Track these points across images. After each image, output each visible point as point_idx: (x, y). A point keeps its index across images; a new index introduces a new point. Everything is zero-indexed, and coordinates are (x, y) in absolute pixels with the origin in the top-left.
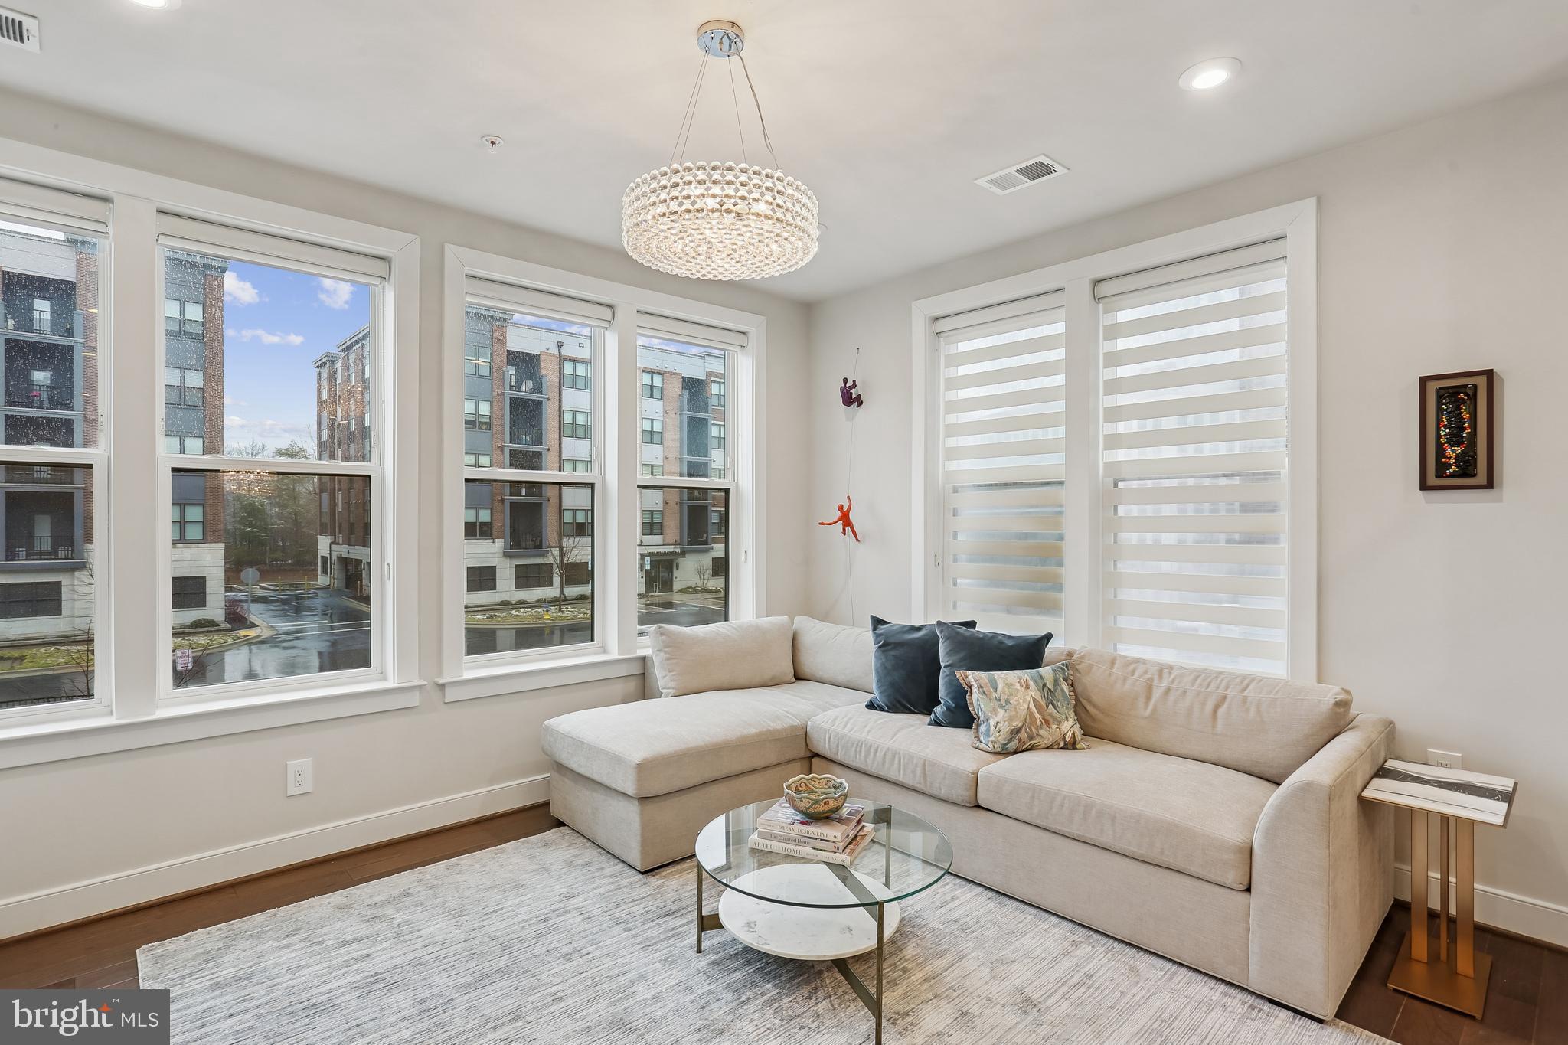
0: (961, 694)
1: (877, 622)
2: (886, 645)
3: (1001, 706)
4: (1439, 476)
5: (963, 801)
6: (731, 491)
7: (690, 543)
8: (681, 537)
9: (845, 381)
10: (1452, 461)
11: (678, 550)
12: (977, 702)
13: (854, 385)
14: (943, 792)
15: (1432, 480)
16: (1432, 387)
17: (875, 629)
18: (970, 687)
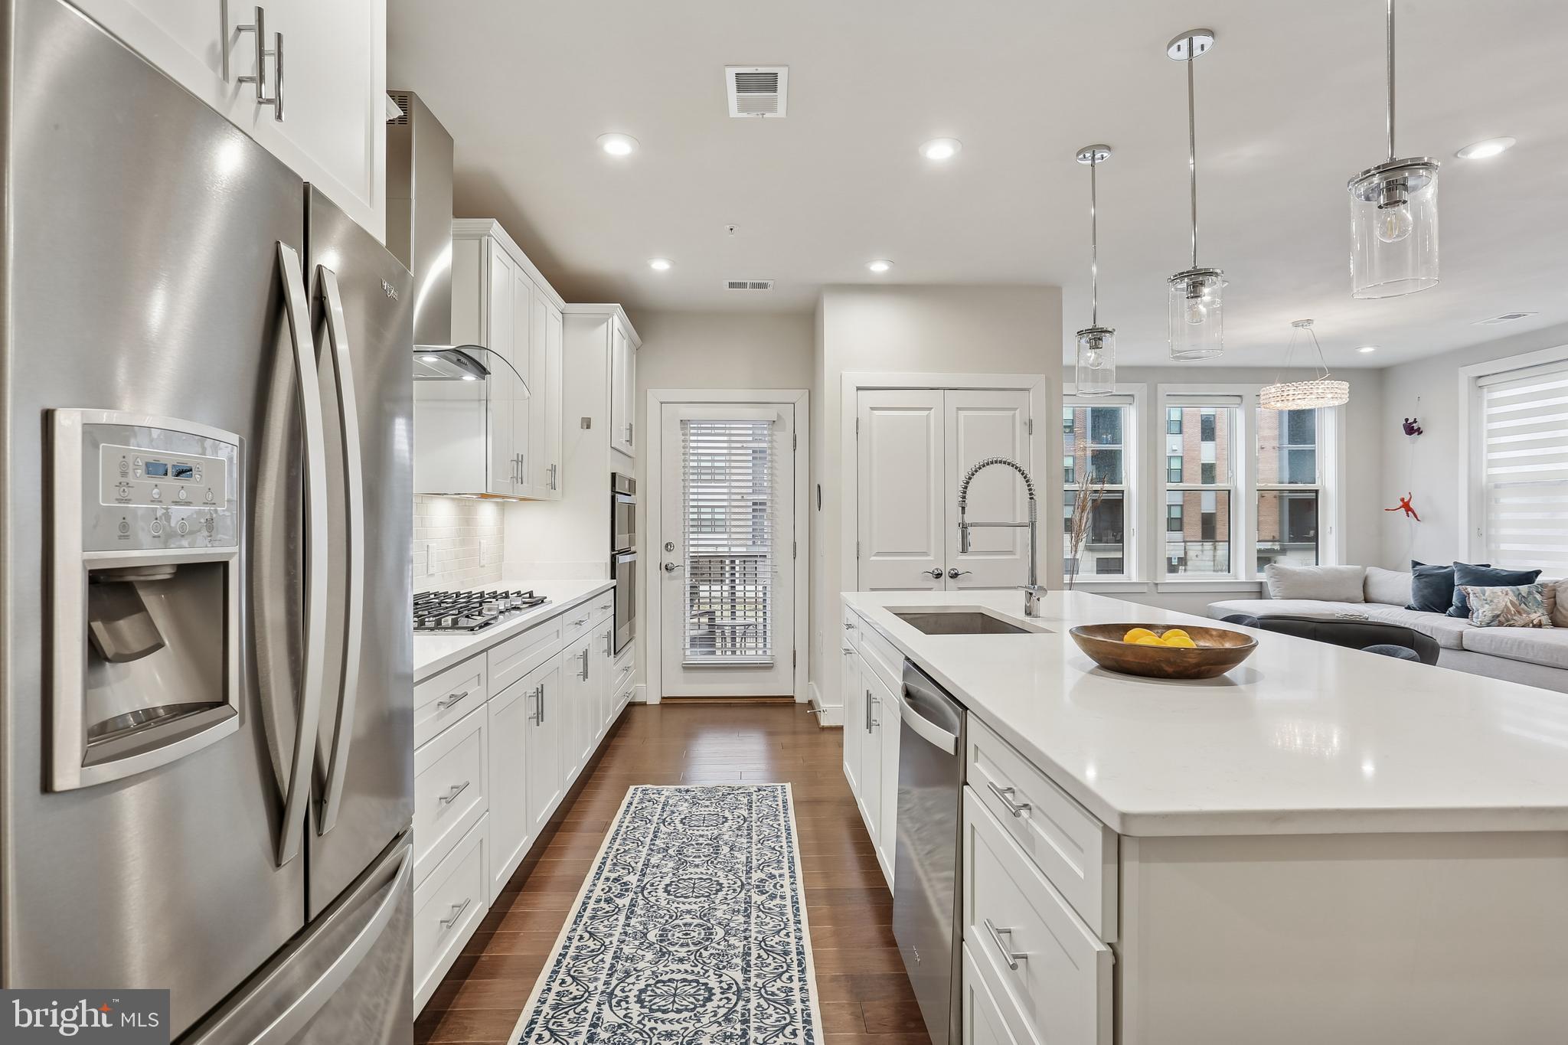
0: (1464, 598)
1: (1415, 564)
2: (1419, 576)
3: (1487, 604)
5: (1454, 646)
6: (1320, 491)
7: (1291, 540)
8: (1281, 532)
9: (1407, 420)
11: (1277, 547)
12: (1473, 602)
13: (1415, 421)
14: (1442, 642)
17: (1413, 567)
18: (1469, 594)
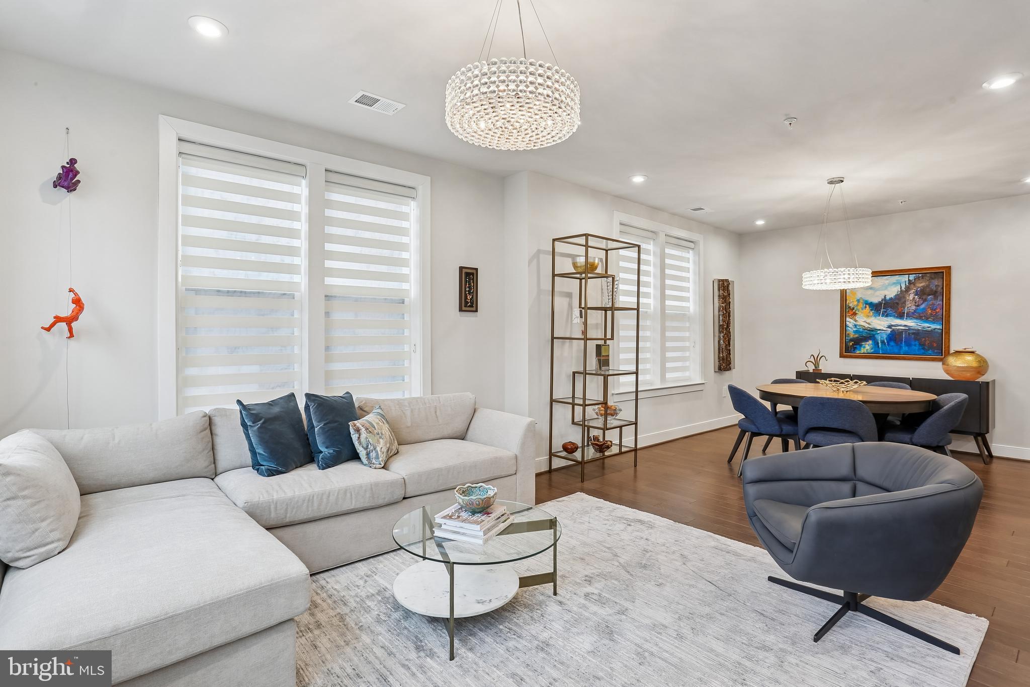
3: (380, 438)
4: (465, 306)
10: (469, 301)
12: (366, 440)
15: (464, 308)
16: (464, 271)
18: (359, 431)
